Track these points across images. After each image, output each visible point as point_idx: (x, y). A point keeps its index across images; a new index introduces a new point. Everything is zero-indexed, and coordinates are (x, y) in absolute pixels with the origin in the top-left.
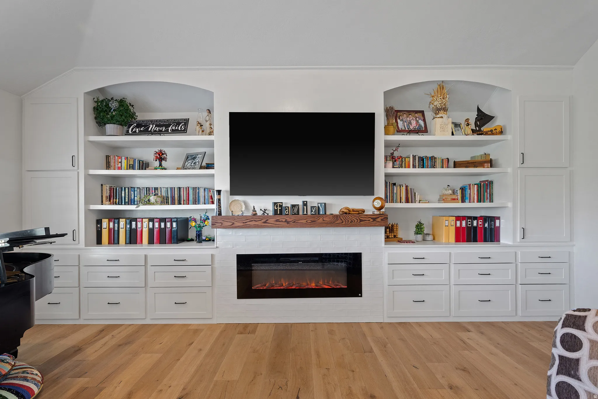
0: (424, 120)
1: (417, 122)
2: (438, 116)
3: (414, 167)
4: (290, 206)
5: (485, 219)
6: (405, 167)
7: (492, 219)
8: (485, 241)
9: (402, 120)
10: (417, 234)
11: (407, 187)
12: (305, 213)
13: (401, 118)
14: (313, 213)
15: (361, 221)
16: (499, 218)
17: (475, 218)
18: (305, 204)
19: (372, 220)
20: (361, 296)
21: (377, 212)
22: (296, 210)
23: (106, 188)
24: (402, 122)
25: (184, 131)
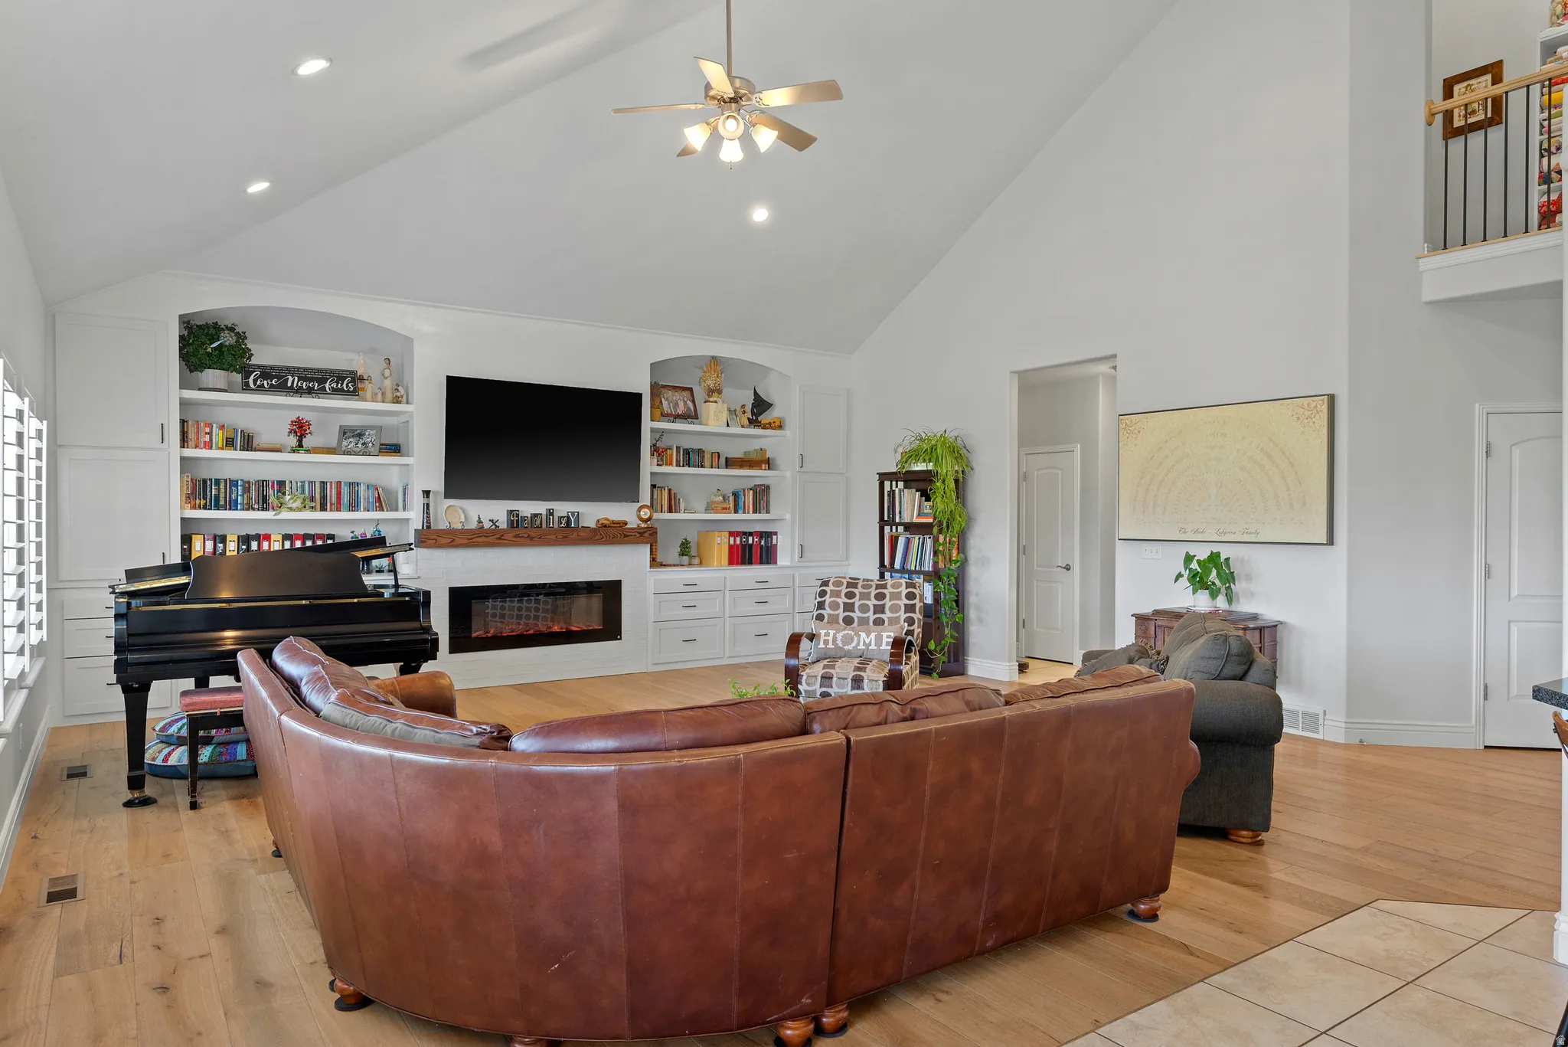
0: (693, 401)
1: (685, 403)
2: (711, 399)
3: (678, 465)
4: (529, 516)
5: (762, 535)
6: (669, 465)
7: (769, 535)
8: (761, 563)
9: (667, 400)
10: (683, 555)
11: (670, 490)
12: (551, 525)
13: (667, 397)
14: (562, 525)
16: (776, 533)
17: (751, 534)
18: (550, 512)
19: (638, 535)
20: (620, 639)
21: (643, 526)
22: (538, 522)
24: (667, 402)
25: (354, 393)
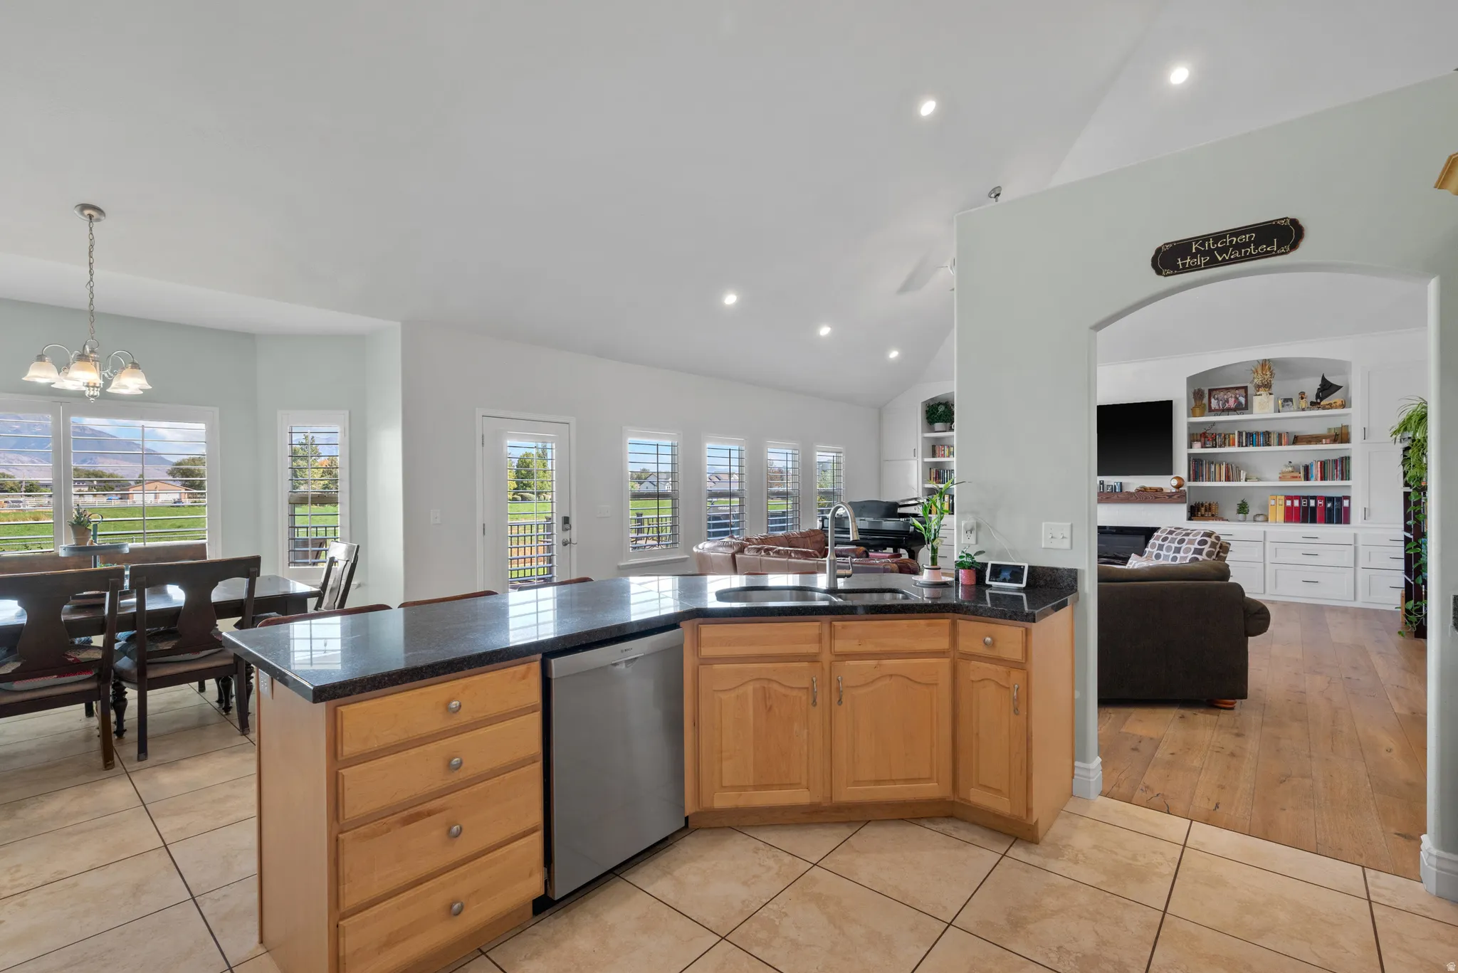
0: (1246, 397)
1: (1236, 399)
2: (1258, 393)
3: (1240, 445)
5: (1327, 498)
6: (1229, 445)
7: (1341, 499)
9: (1217, 399)
10: (1239, 513)
13: (1216, 396)
14: (1109, 491)
15: (1156, 498)
16: (1348, 498)
17: (1314, 497)
19: (1170, 498)
21: (1174, 490)
23: (934, 471)
24: (1216, 401)
